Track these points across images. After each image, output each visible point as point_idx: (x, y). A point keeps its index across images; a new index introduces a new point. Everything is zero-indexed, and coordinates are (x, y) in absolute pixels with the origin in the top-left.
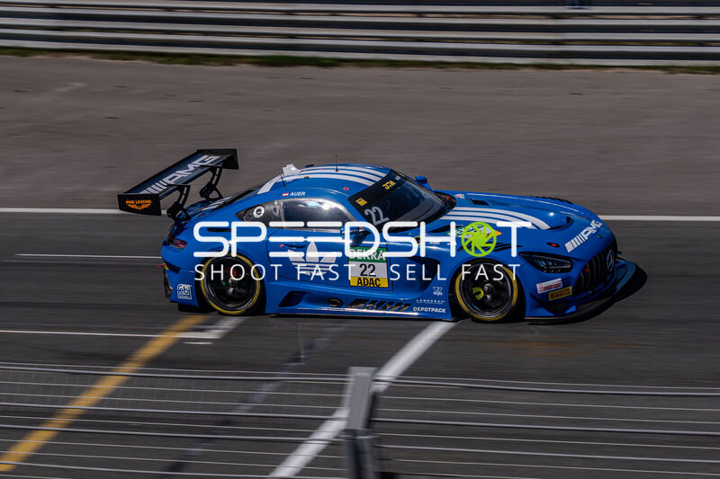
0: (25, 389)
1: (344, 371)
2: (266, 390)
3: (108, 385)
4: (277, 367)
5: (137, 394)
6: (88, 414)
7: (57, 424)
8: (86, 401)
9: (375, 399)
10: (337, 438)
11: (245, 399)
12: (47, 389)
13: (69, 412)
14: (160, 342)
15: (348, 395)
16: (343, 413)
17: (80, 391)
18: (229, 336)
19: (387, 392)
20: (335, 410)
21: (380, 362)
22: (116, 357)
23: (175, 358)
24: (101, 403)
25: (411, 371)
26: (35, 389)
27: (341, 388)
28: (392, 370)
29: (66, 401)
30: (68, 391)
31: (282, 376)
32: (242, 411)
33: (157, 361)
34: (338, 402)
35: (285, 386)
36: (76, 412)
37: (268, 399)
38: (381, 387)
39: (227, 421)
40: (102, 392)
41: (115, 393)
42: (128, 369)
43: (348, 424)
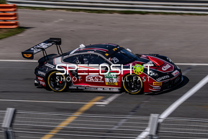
0: (43, 120)
1: (149, 115)
2: (123, 121)
3: (71, 119)
4: (127, 114)
5: (80, 122)
6: (64, 129)
7: (54, 132)
8: (63, 125)
9: (159, 125)
10: (146, 137)
11: (116, 124)
12: (51, 121)
13: (58, 128)
14: (88, 105)
15: (150, 123)
16: (148, 129)
17: (61, 121)
18: (111, 103)
19: (163, 122)
20: (146, 128)
21: (160, 112)
22: (73, 110)
23: (93, 111)
24: (68, 125)
25: (171, 115)
26: (47, 121)
27: (148, 121)
28: (165, 115)
29: (57, 125)
30: (58, 121)
31: (129, 117)
32: (115, 128)
33: (87, 112)
34: (147, 126)
35: (129, 120)
36: (60, 128)
37: (124, 124)
38: (161, 121)
39: (110, 132)
40: (69, 122)
41: (73, 122)
42: (77, 114)
43: (150, 133)
